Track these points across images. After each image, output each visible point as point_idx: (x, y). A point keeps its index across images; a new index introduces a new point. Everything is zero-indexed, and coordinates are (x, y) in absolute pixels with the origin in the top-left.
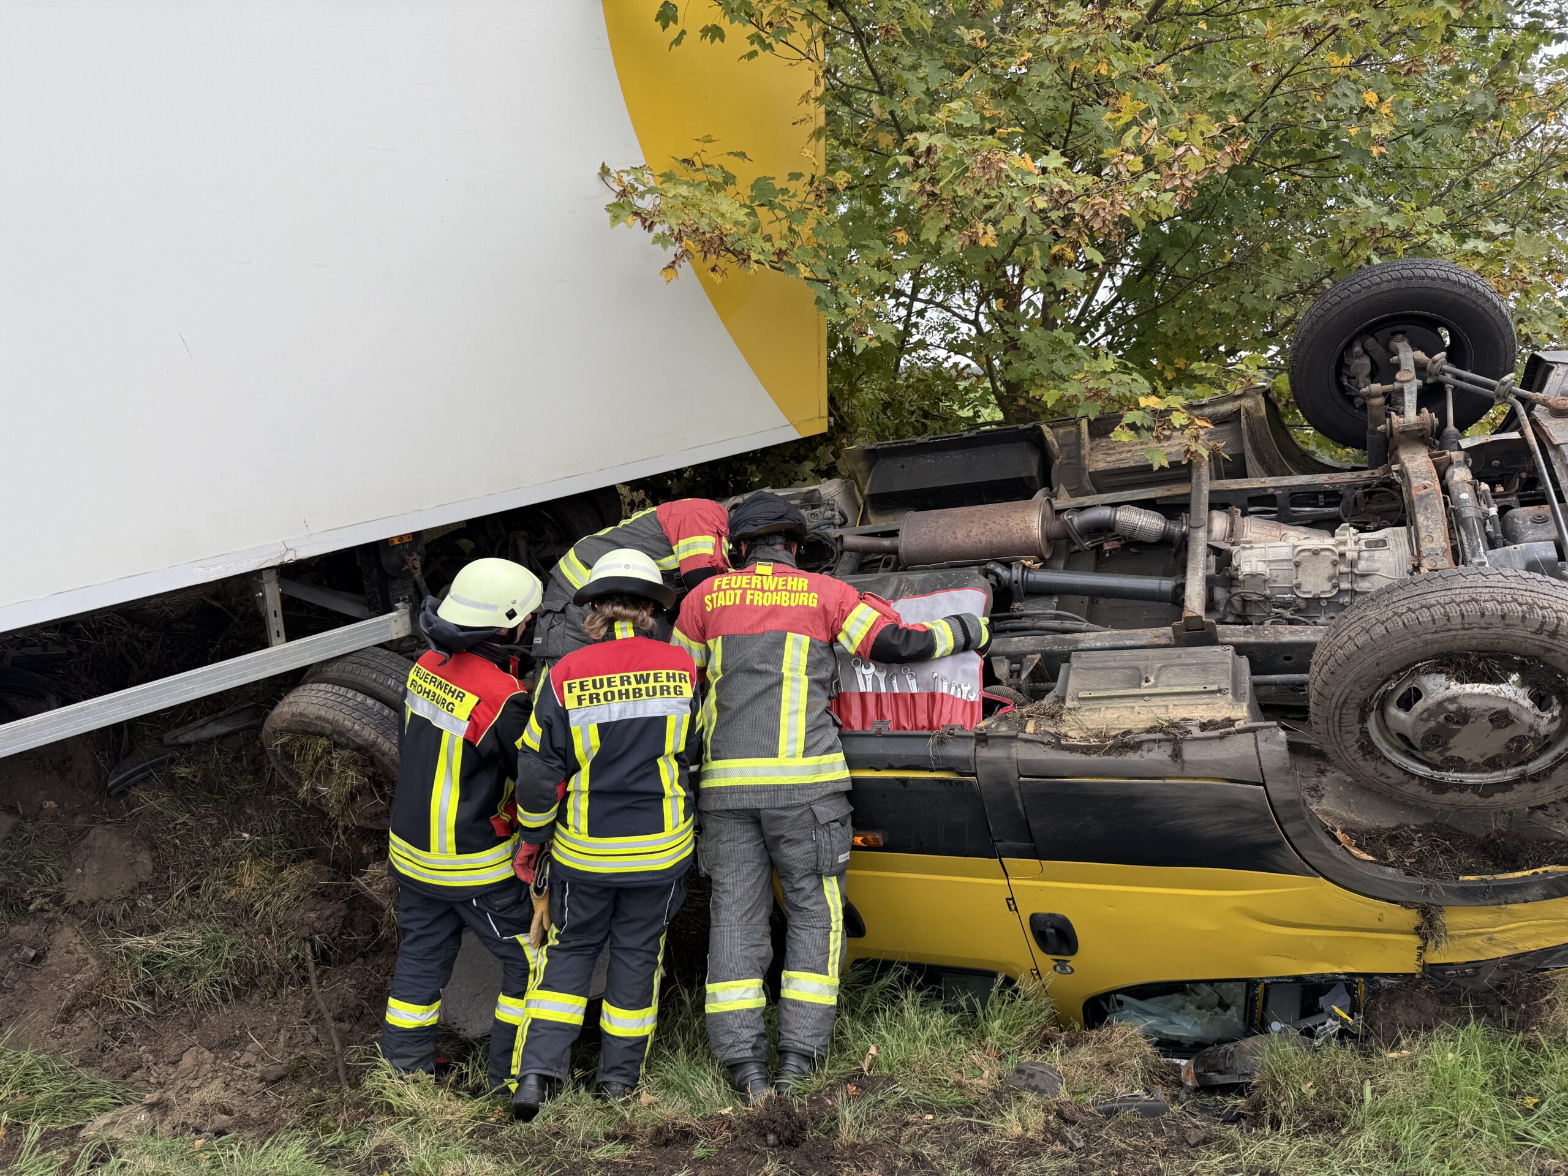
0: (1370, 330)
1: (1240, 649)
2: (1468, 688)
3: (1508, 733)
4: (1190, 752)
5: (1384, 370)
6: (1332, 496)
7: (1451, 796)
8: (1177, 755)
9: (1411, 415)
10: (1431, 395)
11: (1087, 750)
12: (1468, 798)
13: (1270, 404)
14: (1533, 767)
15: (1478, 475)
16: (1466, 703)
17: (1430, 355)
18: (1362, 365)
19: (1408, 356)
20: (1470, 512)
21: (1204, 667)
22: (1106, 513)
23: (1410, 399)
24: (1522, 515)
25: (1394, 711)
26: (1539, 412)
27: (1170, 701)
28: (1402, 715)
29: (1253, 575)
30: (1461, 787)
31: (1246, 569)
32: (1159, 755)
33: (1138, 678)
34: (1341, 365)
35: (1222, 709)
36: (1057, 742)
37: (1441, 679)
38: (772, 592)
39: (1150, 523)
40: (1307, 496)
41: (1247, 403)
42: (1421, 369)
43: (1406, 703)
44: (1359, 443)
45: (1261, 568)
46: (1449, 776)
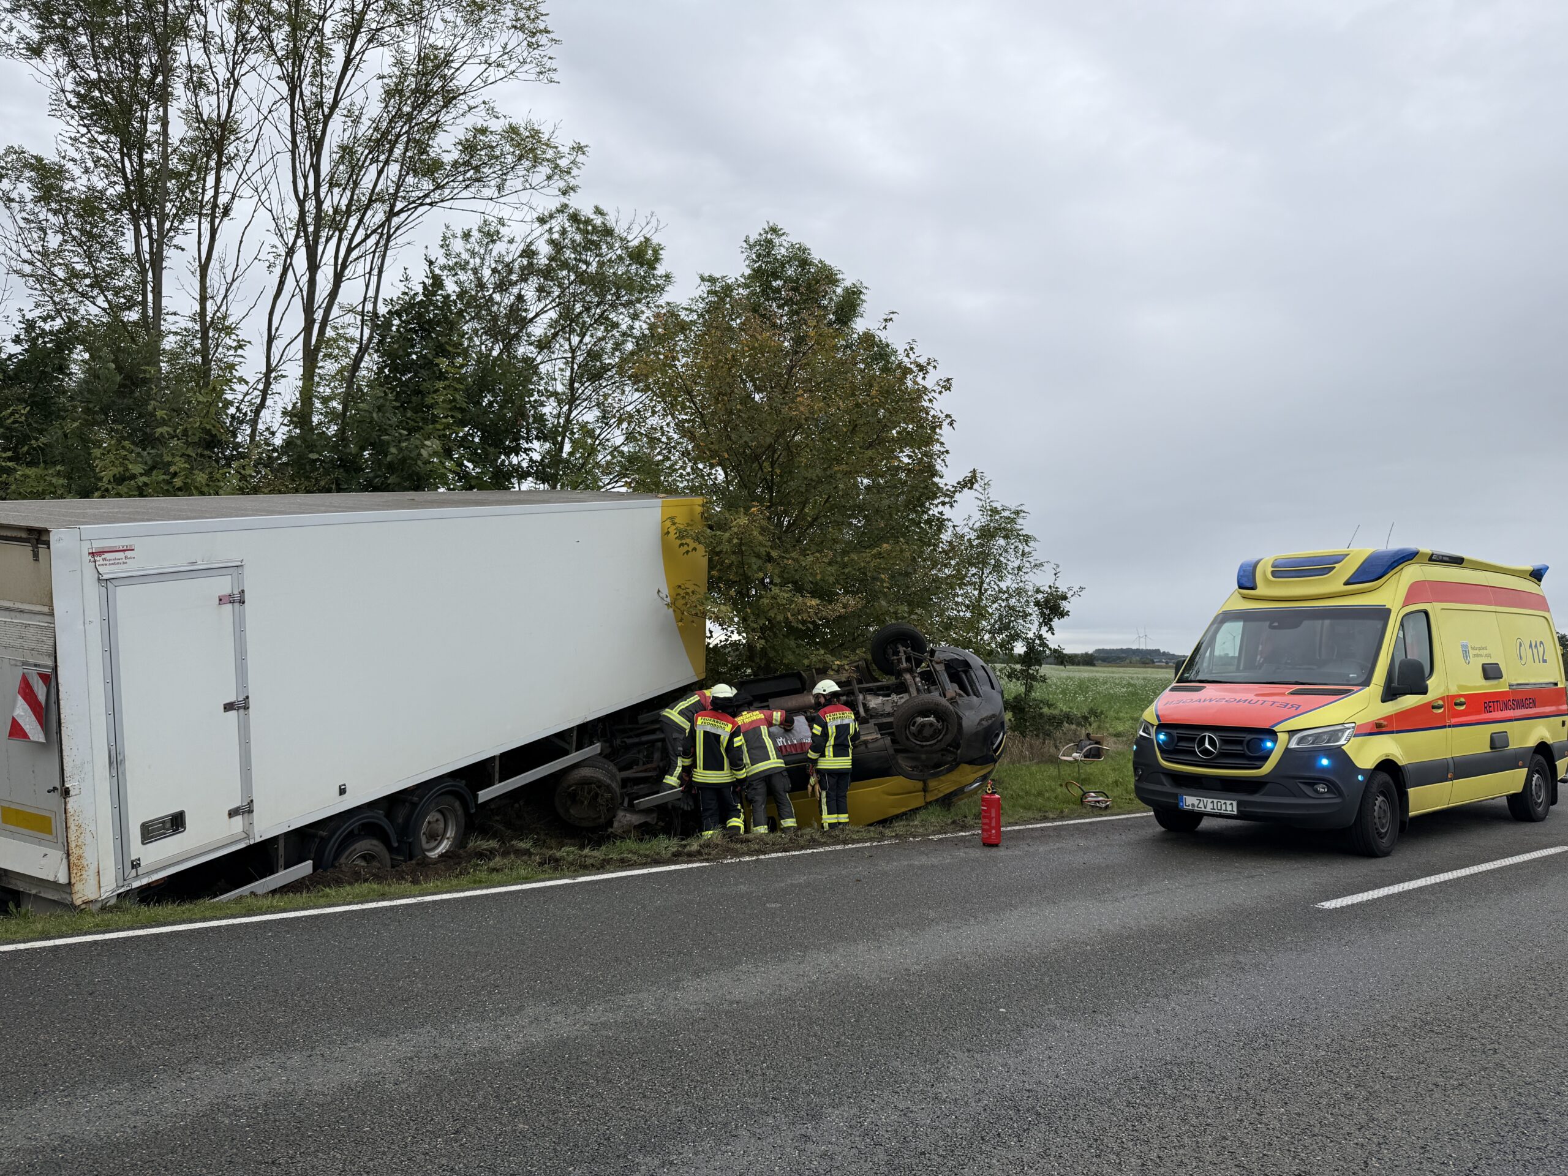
0: (891, 642)
1: (875, 724)
2: (925, 718)
3: (933, 729)
4: (870, 746)
5: (897, 653)
6: (887, 688)
7: (925, 748)
9: (904, 665)
10: (908, 659)
13: (866, 663)
14: (940, 738)
15: (922, 679)
16: (924, 722)
17: (907, 648)
18: (890, 651)
19: (902, 649)
20: (921, 688)
21: (868, 728)
23: (904, 660)
24: (932, 688)
25: (912, 728)
26: (933, 663)
30: (926, 746)
34: (885, 652)
35: (874, 736)
37: (919, 718)
40: (880, 688)
41: (860, 663)
42: (905, 652)
43: (913, 726)
44: (892, 674)
46: (924, 743)
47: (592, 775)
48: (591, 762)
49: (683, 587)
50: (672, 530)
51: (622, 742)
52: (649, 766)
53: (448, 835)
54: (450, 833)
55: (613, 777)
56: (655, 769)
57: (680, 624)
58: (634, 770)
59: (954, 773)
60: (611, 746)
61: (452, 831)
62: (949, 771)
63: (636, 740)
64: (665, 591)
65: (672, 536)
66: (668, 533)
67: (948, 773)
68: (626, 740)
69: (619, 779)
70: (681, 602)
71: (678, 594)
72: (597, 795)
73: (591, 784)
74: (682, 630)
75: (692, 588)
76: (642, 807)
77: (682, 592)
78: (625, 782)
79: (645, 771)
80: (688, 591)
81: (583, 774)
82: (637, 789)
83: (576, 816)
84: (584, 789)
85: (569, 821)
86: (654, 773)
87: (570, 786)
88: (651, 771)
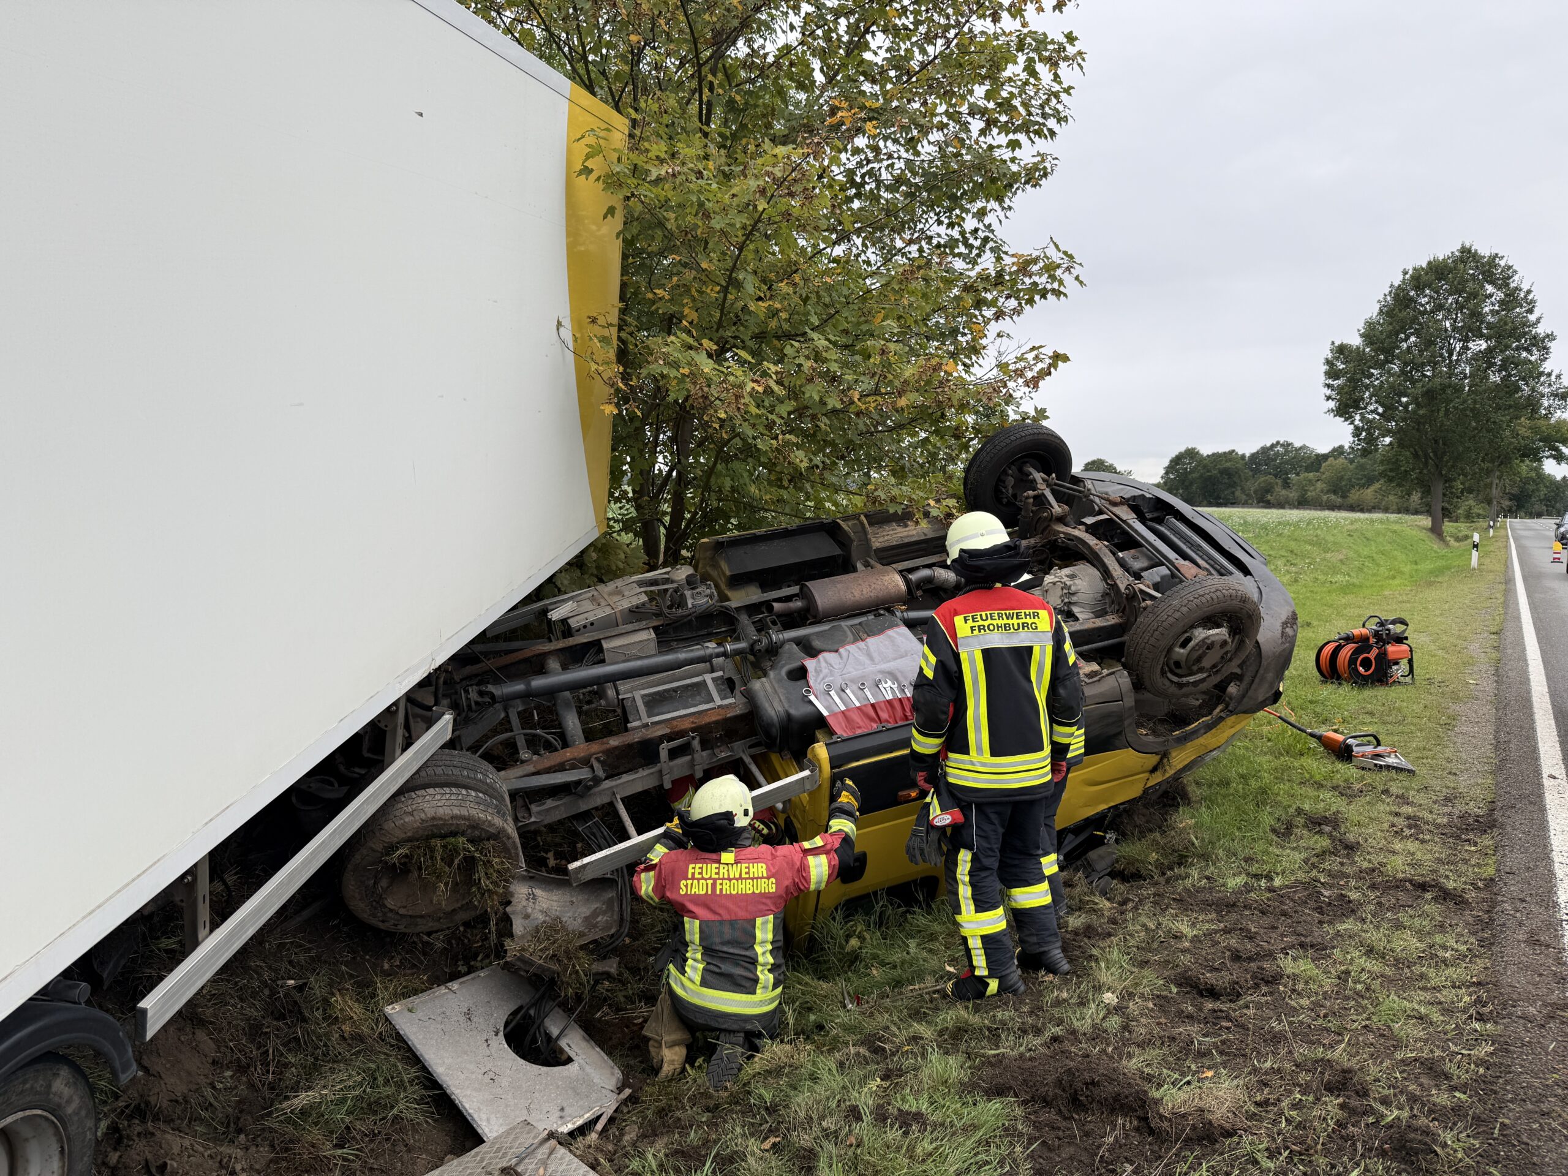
0: (1014, 462)
2: (1211, 632)
9: (1056, 508)
16: (1213, 639)
18: (1011, 481)
19: (1038, 476)
25: (1177, 650)
28: (1182, 651)
30: (1188, 684)
37: (1200, 630)
38: (737, 879)
43: (1184, 645)
46: (1185, 680)
47: (456, 811)
48: (439, 771)
49: (600, 322)
51: (481, 694)
52: (568, 754)
59: (1215, 729)
69: (506, 798)
72: (471, 862)
73: (454, 834)
76: (589, 876)
78: (518, 799)
79: (560, 768)
81: (430, 813)
82: (539, 813)
83: (402, 911)
84: (432, 850)
85: (382, 926)
86: (583, 774)
87: (391, 848)
88: (573, 767)
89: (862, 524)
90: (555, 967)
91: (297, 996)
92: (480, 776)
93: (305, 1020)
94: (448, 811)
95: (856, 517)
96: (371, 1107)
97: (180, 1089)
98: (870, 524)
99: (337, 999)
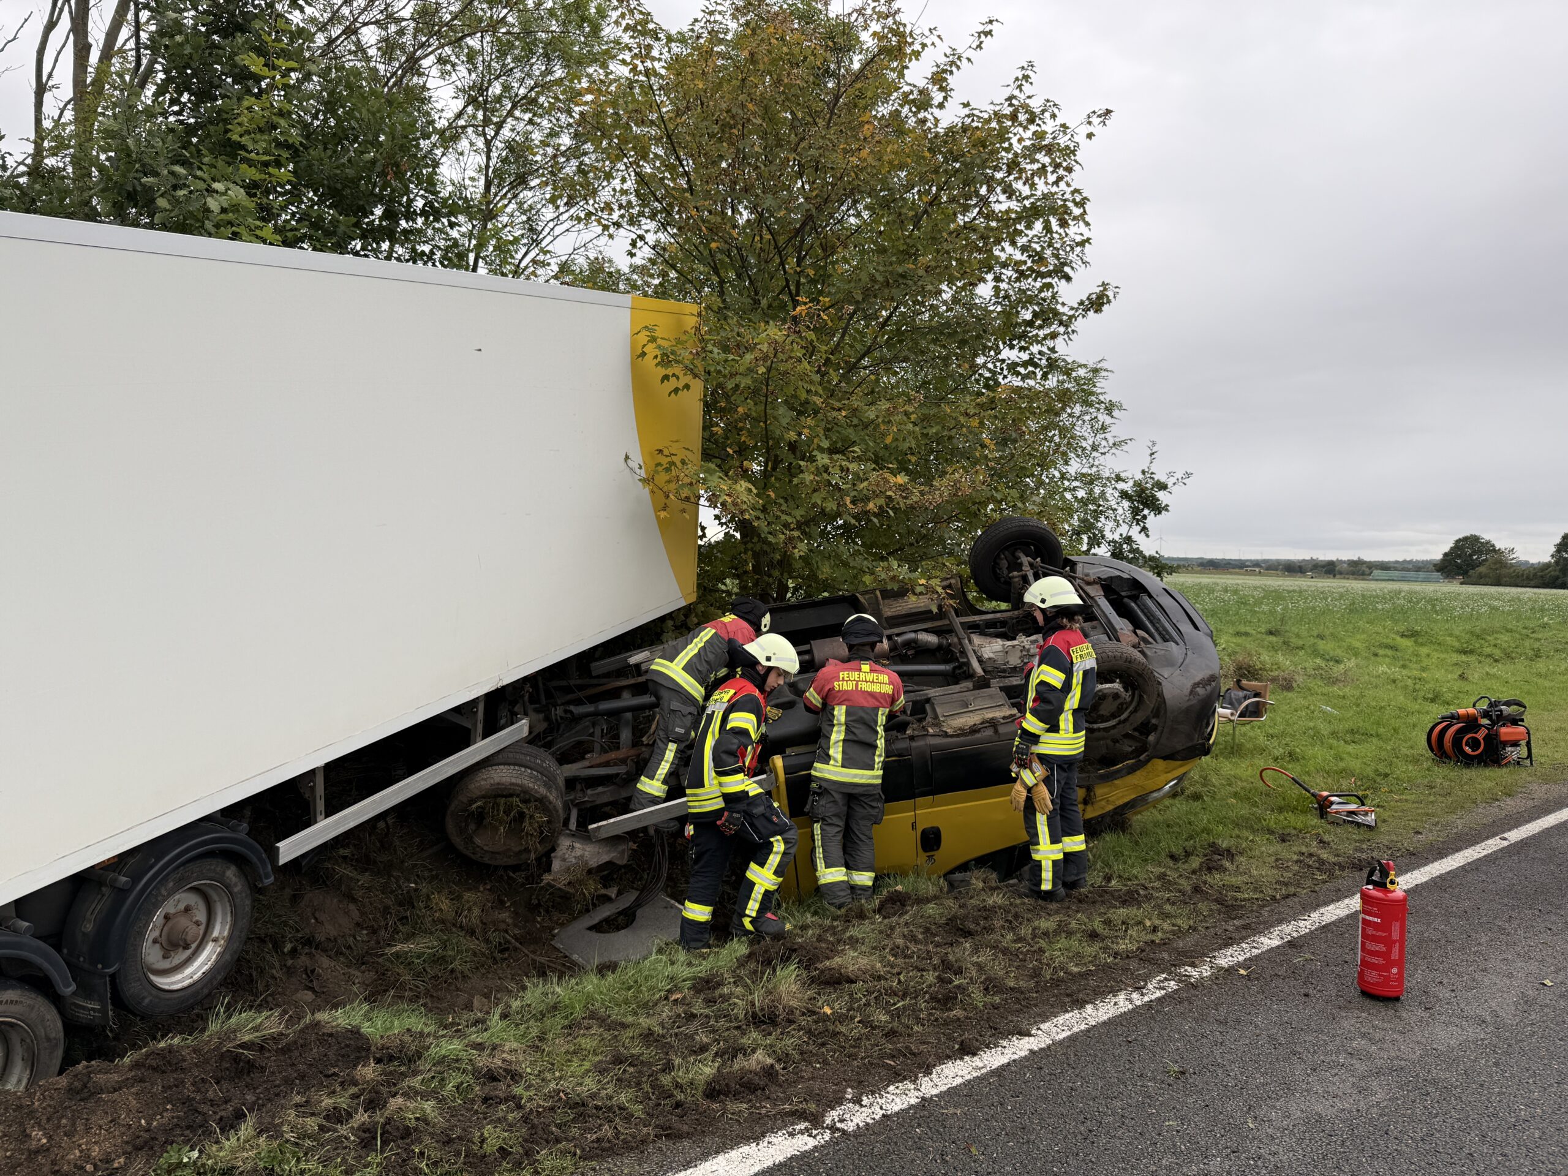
0: (1006, 548)
1: (1001, 689)
3: (1116, 703)
8: (996, 731)
11: (958, 736)
12: (1102, 734)
14: (1123, 717)
17: (1035, 559)
18: (1004, 564)
19: (1025, 560)
21: (991, 697)
22: (912, 635)
27: (984, 712)
29: (990, 659)
31: (986, 656)
32: (989, 732)
33: (966, 705)
34: (996, 564)
35: (1006, 711)
36: (946, 735)
39: (931, 639)
40: (993, 625)
41: (953, 581)
42: (1032, 566)
44: (1005, 599)
45: (992, 655)
47: (514, 780)
48: (511, 755)
49: (666, 452)
50: (651, 349)
51: (566, 711)
52: (613, 755)
53: (215, 934)
54: (221, 929)
55: (549, 781)
56: (623, 761)
57: (663, 514)
58: (586, 763)
59: (1138, 773)
60: (547, 719)
61: (223, 923)
62: (1132, 770)
63: (589, 708)
64: (637, 459)
65: (649, 361)
66: (643, 354)
67: (1129, 773)
68: (572, 708)
69: (561, 782)
70: (662, 477)
71: (659, 464)
72: (522, 815)
73: (511, 795)
74: (662, 524)
75: (682, 454)
76: (604, 835)
77: (665, 461)
78: (571, 783)
79: (607, 764)
80: (674, 458)
81: (497, 780)
82: (592, 795)
83: (486, 848)
84: (498, 805)
85: (473, 857)
86: (621, 770)
87: (472, 801)
88: (615, 764)
89: (876, 597)
90: (572, 891)
91: (413, 894)
92: (538, 761)
93: (413, 907)
94: (508, 780)
95: (873, 591)
96: (439, 960)
97: (333, 933)
98: (883, 599)
99: (435, 897)
